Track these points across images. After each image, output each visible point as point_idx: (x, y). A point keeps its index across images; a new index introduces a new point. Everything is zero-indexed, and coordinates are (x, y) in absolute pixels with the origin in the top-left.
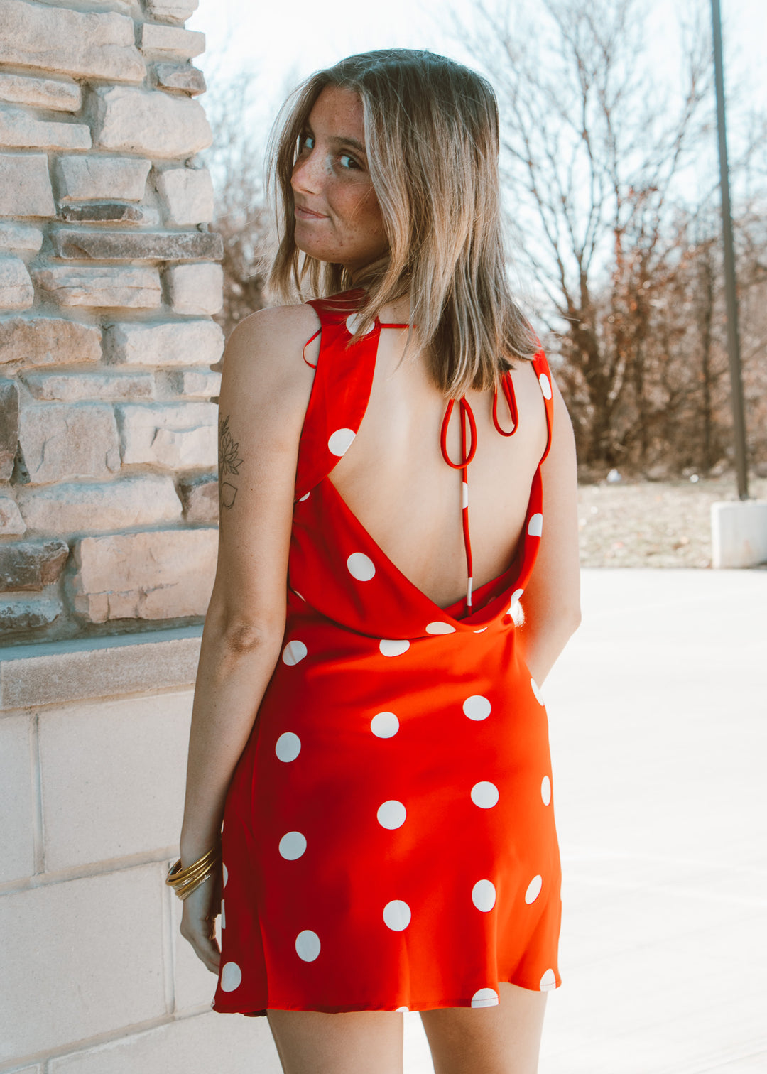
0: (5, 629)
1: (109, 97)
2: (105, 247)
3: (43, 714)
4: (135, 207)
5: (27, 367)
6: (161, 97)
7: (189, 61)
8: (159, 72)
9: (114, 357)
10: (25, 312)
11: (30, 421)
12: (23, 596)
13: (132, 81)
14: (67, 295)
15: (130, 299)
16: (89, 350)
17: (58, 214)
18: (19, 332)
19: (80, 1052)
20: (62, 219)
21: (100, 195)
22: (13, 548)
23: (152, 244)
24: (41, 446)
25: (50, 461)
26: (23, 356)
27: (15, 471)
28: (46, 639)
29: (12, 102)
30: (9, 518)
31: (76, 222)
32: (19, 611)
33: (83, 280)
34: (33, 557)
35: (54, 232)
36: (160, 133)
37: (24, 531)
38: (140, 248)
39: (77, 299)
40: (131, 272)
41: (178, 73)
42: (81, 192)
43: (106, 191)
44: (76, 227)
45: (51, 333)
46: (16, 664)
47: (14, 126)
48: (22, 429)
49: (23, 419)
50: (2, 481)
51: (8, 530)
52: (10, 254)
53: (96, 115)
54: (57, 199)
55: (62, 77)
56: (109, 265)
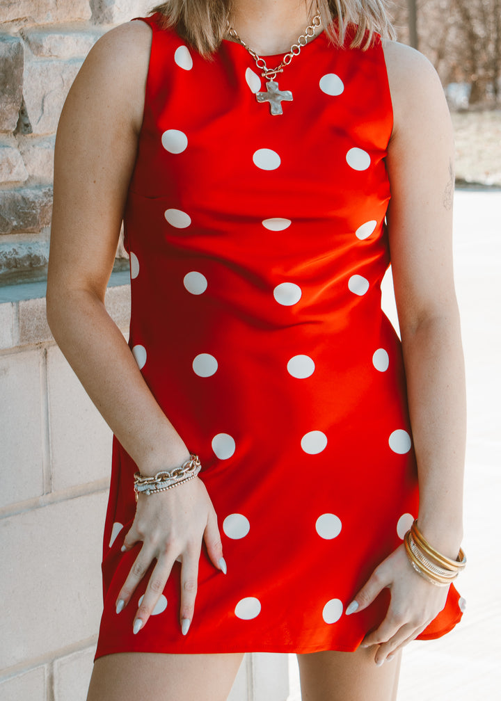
0: (10, 269)
3: (51, 348)
5: (29, 26)
9: (101, 17)
11: (32, 76)
12: (24, 237)
16: (82, 11)
19: (79, 652)
22: (17, 194)
24: (41, 100)
25: (49, 113)
26: (27, 15)
27: (19, 123)
30: (15, 166)
32: (23, 253)
34: (34, 202)
37: (26, 179)
46: (31, 302)
48: (24, 83)
49: (25, 75)
50: (6, 132)
51: (13, 177)
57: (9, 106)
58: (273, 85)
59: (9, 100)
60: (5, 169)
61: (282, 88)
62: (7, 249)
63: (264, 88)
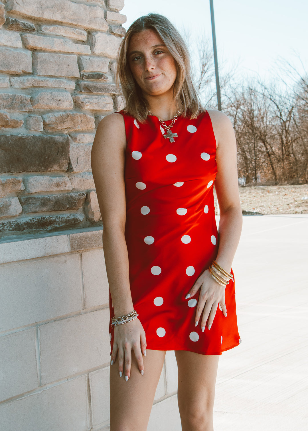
0: (67, 224)
1: (96, 36)
2: (96, 89)
3: (83, 253)
4: (105, 75)
5: (71, 130)
6: (113, 37)
7: (121, 25)
8: (112, 28)
10: (70, 111)
11: (73, 150)
12: (72, 212)
13: (104, 31)
14: (84, 105)
15: (104, 107)
16: (91, 125)
17: (80, 77)
18: (69, 118)
19: (99, 370)
20: (82, 78)
21: (94, 70)
22: (68, 195)
23: (111, 88)
24: (77, 159)
25: (80, 164)
26: (70, 126)
27: (68, 167)
28: (80, 227)
29: (65, 37)
30: (67, 184)
31: (86, 79)
32: (71, 217)
33: (90, 100)
34: (75, 198)
35: (79, 83)
36: (113, 49)
37: (72, 189)
38: (107, 89)
39: (88, 107)
40: (104, 98)
41: (118, 29)
42: (88, 69)
43: (96, 69)
44: (87, 81)
45: (80, 118)
46: (75, 235)
47: (66, 44)
48: (70, 152)
49: (70, 149)
50: (64, 171)
51: (67, 188)
52: (65, 90)
53: (92, 42)
54: (80, 71)
55: (81, 28)
56: (97, 95)
57: (64, 161)
58: (169, 131)
59: (64, 158)
60: (64, 185)
61: (173, 132)
62: (65, 216)
63: (166, 133)
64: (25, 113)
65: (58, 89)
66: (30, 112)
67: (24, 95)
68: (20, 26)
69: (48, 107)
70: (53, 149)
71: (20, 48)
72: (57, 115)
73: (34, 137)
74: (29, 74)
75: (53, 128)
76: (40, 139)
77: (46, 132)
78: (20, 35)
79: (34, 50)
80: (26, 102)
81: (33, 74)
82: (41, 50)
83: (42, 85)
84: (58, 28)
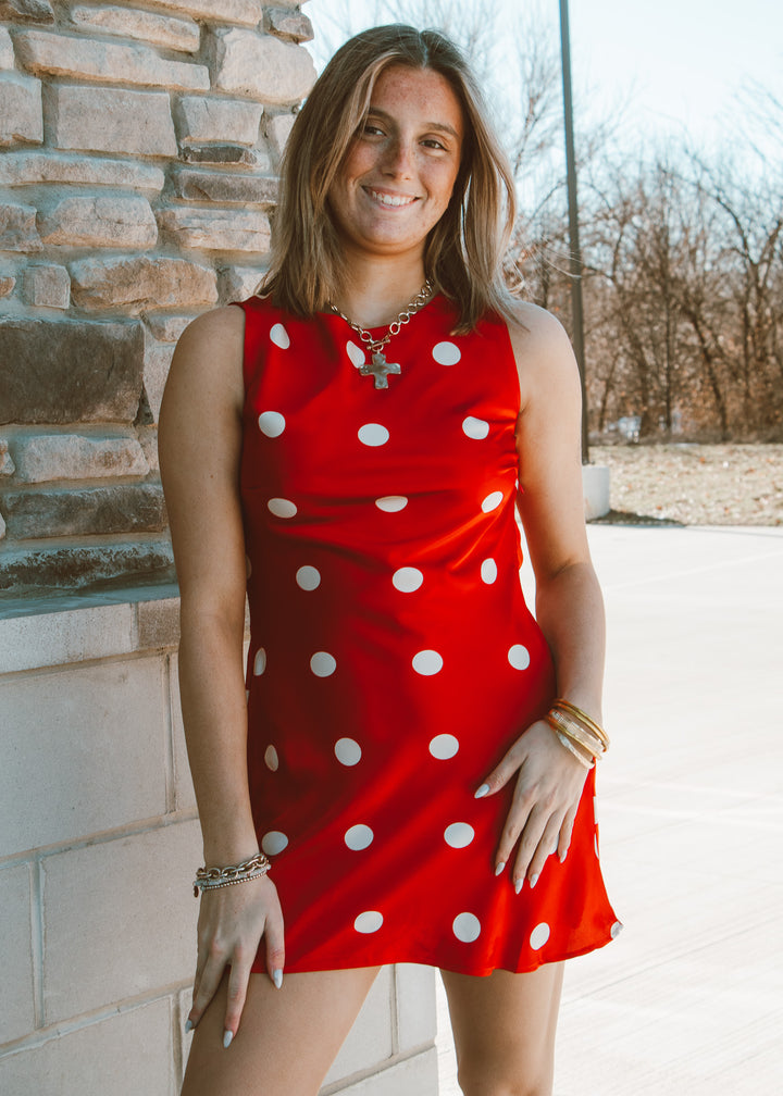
0: (130, 570)
1: (227, 38)
2: (223, 189)
4: (250, 151)
5: (150, 307)
6: (274, 41)
7: (298, 8)
8: (272, 17)
10: (148, 252)
11: (153, 362)
12: (145, 536)
13: (248, 24)
14: (188, 236)
15: (245, 242)
16: (207, 293)
17: (179, 155)
18: (145, 272)
20: (183, 159)
21: (219, 137)
22: (137, 489)
23: (265, 188)
26: (148, 296)
27: (139, 412)
28: (166, 580)
29: (137, 39)
30: (134, 459)
31: (195, 163)
32: (144, 552)
33: (203, 222)
34: (155, 498)
35: (176, 172)
36: (274, 78)
37: (147, 472)
38: (254, 192)
39: (198, 241)
40: (246, 216)
41: (289, 18)
42: (203, 133)
43: (225, 134)
44: (196, 169)
45: (174, 274)
46: (151, 604)
47: (141, 62)
48: (145, 369)
49: (146, 360)
50: (126, 421)
51: (133, 471)
52: (136, 192)
53: (214, 56)
54: (178, 139)
55: (184, 16)
56: (225, 208)
57: (128, 394)
59: (129, 387)
60: (124, 462)
62: (127, 548)
64: (19, 257)
65: (115, 190)
66: (34, 254)
67: (18, 207)
68: (10, 7)
69: (84, 239)
70: (96, 360)
71: (9, 71)
72: (110, 263)
73: (44, 325)
74: (33, 145)
75: (100, 301)
76: (62, 331)
77: (78, 312)
78: (9, 32)
79: (49, 78)
80: (25, 226)
81: (44, 144)
82: (69, 78)
83: (70, 179)
84: (117, 15)
